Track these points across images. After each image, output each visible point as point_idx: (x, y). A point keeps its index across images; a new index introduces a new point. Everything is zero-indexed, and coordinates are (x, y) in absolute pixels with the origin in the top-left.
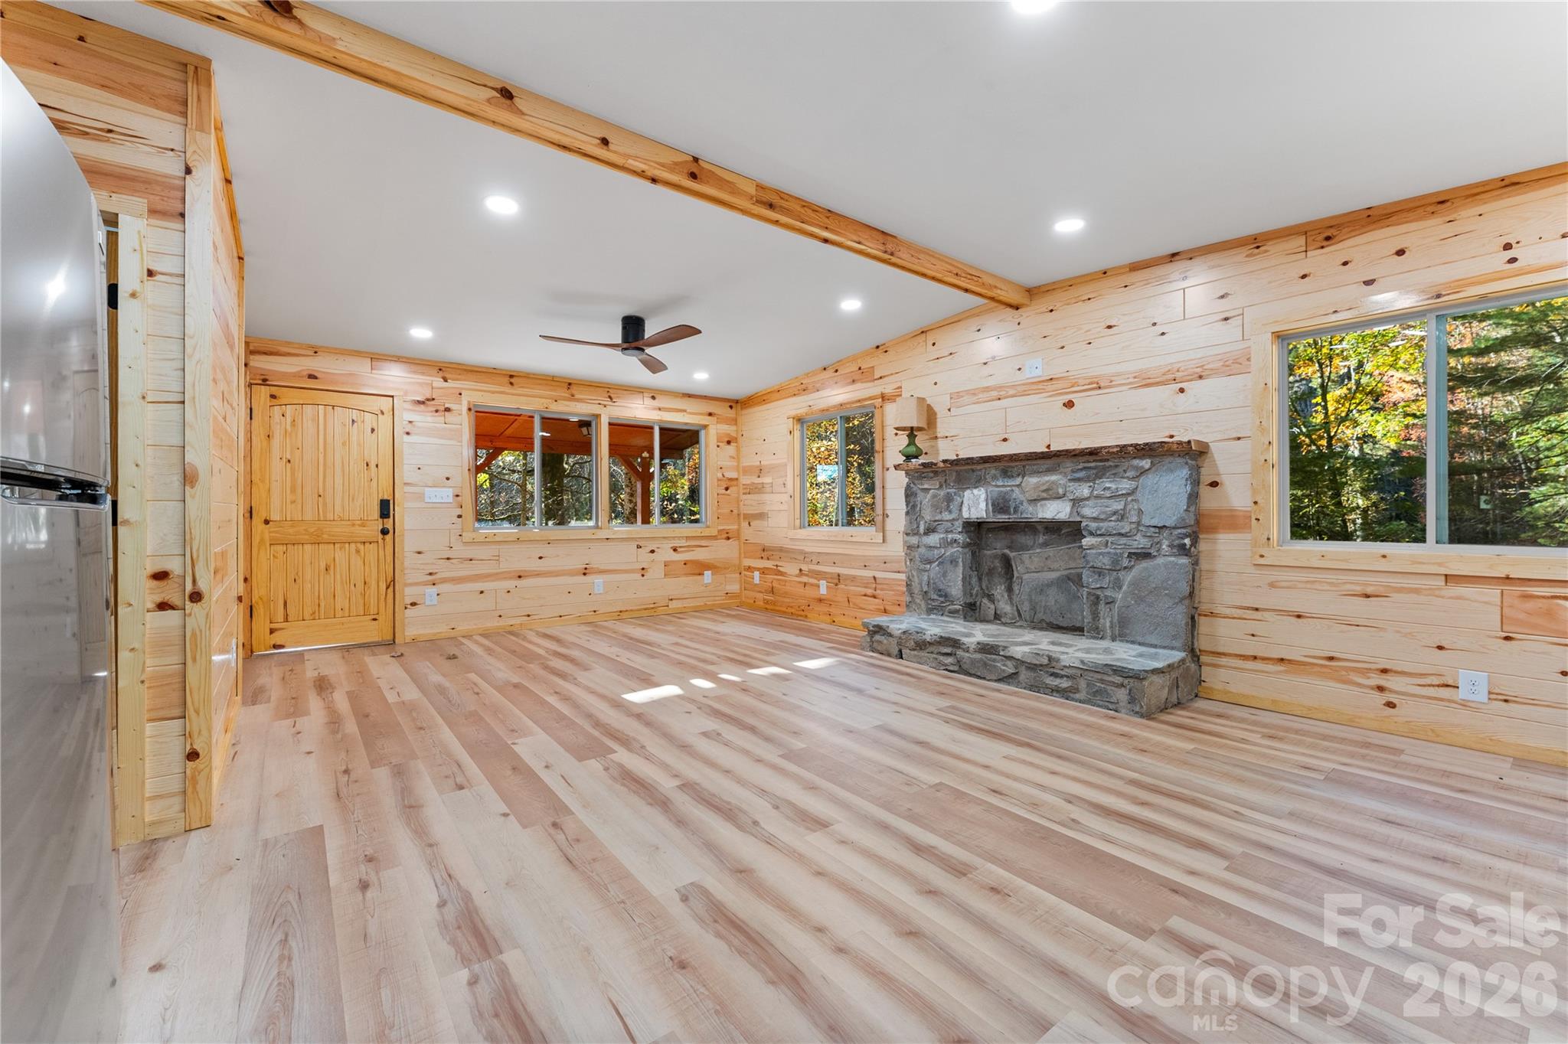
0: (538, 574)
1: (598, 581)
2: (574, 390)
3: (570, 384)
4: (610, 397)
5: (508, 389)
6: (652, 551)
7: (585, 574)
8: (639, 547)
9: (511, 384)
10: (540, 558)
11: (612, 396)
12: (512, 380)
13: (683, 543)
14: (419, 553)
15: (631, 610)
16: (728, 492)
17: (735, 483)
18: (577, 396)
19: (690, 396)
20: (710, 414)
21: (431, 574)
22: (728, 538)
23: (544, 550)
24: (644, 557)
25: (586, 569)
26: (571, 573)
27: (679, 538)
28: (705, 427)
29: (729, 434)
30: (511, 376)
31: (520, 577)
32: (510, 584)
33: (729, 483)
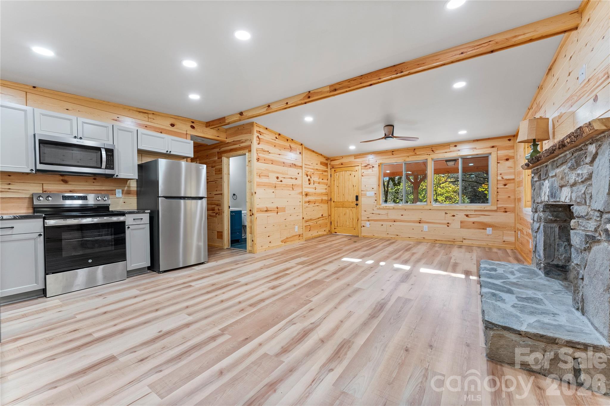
0: (401, 221)
1: (426, 227)
2: (416, 151)
3: (415, 149)
4: (433, 151)
5: (392, 156)
6: (454, 216)
7: (420, 223)
8: (446, 213)
9: (393, 154)
10: (402, 215)
11: (433, 150)
12: (393, 153)
13: (473, 213)
14: (365, 211)
15: (442, 240)
16: (506, 186)
17: (512, 181)
18: (417, 153)
19: (477, 140)
20: (493, 147)
21: (368, 218)
22: (506, 212)
23: (403, 212)
24: (449, 217)
25: (420, 221)
26: (414, 222)
27: (470, 210)
28: (490, 154)
29: (507, 155)
30: (393, 152)
31: (395, 221)
32: (391, 223)
33: (506, 182)
